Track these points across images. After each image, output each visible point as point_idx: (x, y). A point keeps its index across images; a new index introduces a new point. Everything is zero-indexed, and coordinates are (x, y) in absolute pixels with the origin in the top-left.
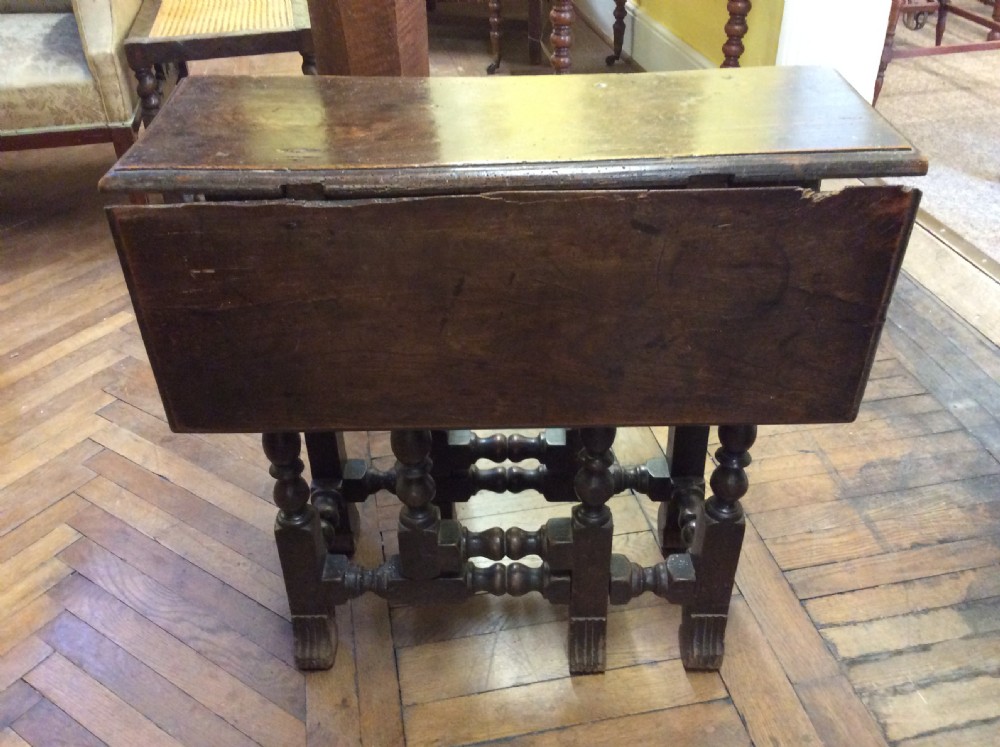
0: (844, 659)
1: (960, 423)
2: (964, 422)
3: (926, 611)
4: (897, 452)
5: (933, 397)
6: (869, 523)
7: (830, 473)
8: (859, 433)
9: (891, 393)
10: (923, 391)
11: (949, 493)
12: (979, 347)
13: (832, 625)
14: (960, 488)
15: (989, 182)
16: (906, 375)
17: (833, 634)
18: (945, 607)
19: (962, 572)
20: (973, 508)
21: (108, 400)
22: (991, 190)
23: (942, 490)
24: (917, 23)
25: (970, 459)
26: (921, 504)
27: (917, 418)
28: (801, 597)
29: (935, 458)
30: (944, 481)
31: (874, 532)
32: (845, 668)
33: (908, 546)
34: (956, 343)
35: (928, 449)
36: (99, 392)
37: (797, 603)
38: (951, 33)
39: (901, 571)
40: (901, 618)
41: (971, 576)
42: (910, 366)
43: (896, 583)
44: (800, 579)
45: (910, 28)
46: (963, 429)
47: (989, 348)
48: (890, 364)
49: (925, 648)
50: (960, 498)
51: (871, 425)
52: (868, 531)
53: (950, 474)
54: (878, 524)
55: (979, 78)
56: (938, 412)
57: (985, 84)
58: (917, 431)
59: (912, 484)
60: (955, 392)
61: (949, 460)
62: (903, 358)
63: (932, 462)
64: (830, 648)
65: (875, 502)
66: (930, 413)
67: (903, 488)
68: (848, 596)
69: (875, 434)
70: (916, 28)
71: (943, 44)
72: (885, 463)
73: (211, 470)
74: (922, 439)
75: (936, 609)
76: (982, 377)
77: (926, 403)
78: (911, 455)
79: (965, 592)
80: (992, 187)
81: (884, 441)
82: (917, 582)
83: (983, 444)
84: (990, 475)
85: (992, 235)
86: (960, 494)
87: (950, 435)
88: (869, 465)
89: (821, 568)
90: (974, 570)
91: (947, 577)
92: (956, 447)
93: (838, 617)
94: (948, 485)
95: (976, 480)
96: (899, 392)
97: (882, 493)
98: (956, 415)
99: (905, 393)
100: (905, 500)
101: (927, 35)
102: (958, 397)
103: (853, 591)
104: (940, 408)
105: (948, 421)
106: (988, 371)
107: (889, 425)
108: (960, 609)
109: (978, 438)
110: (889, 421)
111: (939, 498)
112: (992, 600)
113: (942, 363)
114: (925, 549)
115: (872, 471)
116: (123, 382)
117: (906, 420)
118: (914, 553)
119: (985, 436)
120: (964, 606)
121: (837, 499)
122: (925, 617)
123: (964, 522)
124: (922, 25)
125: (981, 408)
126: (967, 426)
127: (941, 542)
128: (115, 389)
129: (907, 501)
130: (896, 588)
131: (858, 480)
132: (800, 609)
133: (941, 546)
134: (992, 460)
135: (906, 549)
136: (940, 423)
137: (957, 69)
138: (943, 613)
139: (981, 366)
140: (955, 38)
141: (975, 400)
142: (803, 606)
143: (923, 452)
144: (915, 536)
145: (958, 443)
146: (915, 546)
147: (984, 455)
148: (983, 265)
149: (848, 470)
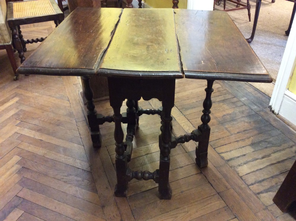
0: (226, 160)
1: (244, 103)
2: (245, 103)
3: (243, 147)
4: (230, 111)
5: (237, 98)
6: (226, 129)
7: (215, 118)
8: (221, 108)
9: (227, 98)
10: (234, 97)
11: (244, 120)
12: (246, 85)
13: (222, 153)
14: (246, 118)
16: (229, 93)
17: (223, 155)
18: (247, 146)
19: (250, 137)
20: (250, 122)
21: (18, 122)
23: (242, 119)
24: (219, 4)
25: (247, 111)
26: (238, 123)
27: (234, 103)
29: (239, 112)
30: (243, 117)
31: (228, 131)
32: (227, 162)
33: (236, 133)
34: (240, 84)
35: (237, 110)
36: (15, 120)
37: (213, 149)
38: (227, 6)
39: (236, 139)
40: (238, 149)
41: (252, 138)
42: (230, 91)
44: (213, 144)
45: (217, 5)
46: (245, 105)
47: (248, 85)
48: (225, 91)
49: (244, 155)
50: (247, 121)
51: (223, 106)
52: (226, 131)
53: (243, 115)
54: (228, 129)
55: (236, 17)
56: (238, 101)
57: (238, 19)
58: (234, 106)
59: (235, 119)
60: (242, 96)
61: (243, 112)
62: (228, 89)
63: (239, 113)
64: (223, 158)
65: (227, 124)
66: (237, 102)
67: (233, 120)
68: (225, 146)
69: (224, 108)
70: (219, 5)
71: (226, 9)
72: (228, 114)
74: (236, 108)
75: (246, 146)
76: (247, 92)
77: (235, 99)
78: (234, 112)
79: (251, 142)
81: (227, 109)
82: (240, 141)
83: (250, 107)
84: (253, 115)
86: (247, 120)
87: (242, 106)
88: (224, 115)
89: (217, 140)
90: (252, 136)
91: (247, 139)
92: (244, 109)
93: (223, 151)
94: (244, 118)
95: (249, 116)
96: (228, 98)
97: (228, 122)
98: (243, 101)
99: (230, 97)
100: (234, 123)
101: (221, 6)
102: (242, 97)
103: (226, 144)
104: (239, 100)
105: (241, 103)
106: (248, 90)
107: (227, 106)
108: (251, 146)
109: (249, 106)
110: (227, 105)
111: (242, 121)
112: (257, 143)
113: (237, 90)
114: (240, 133)
115: (225, 117)
116: (21, 116)
117: (231, 104)
118: (238, 134)
119: (250, 106)
120: (252, 145)
121: (219, 124)
122: (243, 148)
123: (249, 126)
124: (220, 4)
125: (248, 99)
126: (246, 104)
127: (244, 131)
128: (19, 118)
129: (235, 123)
130: (235, 143)
131: (222, 119)
132: (214, 150)
133: (244, 132)
134: (253, 111)
135: (236, 134)
136: (239, 104)
138: (247, 147)
139: (247, 89)
140: (228, 7)
141: (246, 97)
142: (214, 149)
143: (236, 111)
144: (238, 130)
145: (244, 108)
146: (238, 133)
147: (251, 110)
149: (220, 117)
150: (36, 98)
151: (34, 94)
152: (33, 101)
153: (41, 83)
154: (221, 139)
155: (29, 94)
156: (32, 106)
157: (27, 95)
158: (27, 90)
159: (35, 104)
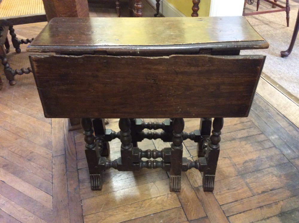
1: (273, 144)
2: (275, 143)
3: (268, 218)
4: (254, 156)
5: (265, 135)
6: (247, 184)
7: (233, 165)
8: (242, 150)
9: (251, 134)
10: (261, 133)
11: (272, 171)
12: (277, 115)
14: (275, 169)
15: (276, 57)
16: (255, 127)
18: (274, 216)
19: (279, 201)
20: (280, 176)
22: (278, 60)
23: (270, 170)
24: (251, 2)
25: (278, 157)
26: (264, 176)
27: (260, 143)
28: (227, 216)
29: (267, 158)
30: (271, 166)
31: (249, 188)
33: (261, 193)
34: (270, 114)
35: (264, 154)
37: (226, 218)
38: (261, 5)
39: (259, 202)
40: (260, 221)
41: (282, 203)
42: (256, 124)
43: (258, 208)
44: (226, 208)
45: (249, 4)
46: (275, 146)
47: (280, 116)
48: (249, 123)
50: (276, 173)
51: (245, 146)
52: (247, 188)
53: (272, 163)
54: (250, 184)
55: (271, 20)
56: (266, 140)
57: (272, 22)
58: (260, 148)
59: (260, 168)
60: (271, 132)
61: (271, 158)
62: (254, 121)
63: (266, 159)
65: (249, 176)
66: (264, 141)
67: (258, 170)
68: (242, 214)
69: (247, 150)
70: (251, 4)
71: (259, 10)
72: (251, 160)
73: (20, 178)
74: (262, 151)
75: (271, 217)
76: (279, 126)
77: (262, 137)
78: (259, 157)
79: (280, 210)
80: (278, 59)
81: (250, 152)
82: (264, 207)
83: (281, 151)
84: (285, 163)
85: (279, 76)
86: (276, 171)
87: (270, 149)
88: (246, 162)
89: (233, 203)
90: (282, 200)
91: (274, 204)
92: (273, 153)
94: (272, 168)
95: (280, 166)
96: (253, 133)
97: (251, 172)
98: (272, 141)
99: (255, 133)
100: (258, 175)
101: (254, 6)
102: (272, 135)
103: (244, 212)
104: (267, 139)
105: (270, 144)
106: (281, 124)
107: (251, 146)
108: (279, 216)
109: (280, 150)
110: (251, 144)
111: (269, 173)
112: (288, 212)
113: (266, 122)
114: (266, 194)
115: (247, 164)
117: (257, 144)
118: (262, 195)
119: (282, 148)
120: (280, 215)
121: (237, 176)
122: (268, 221)
123: (278, 182)
124: (252, 3)
125: (280, 138)
126: (276, 145)
127: (271, 190)
129: (259, 175)
130: (258, 209)
131: (243, 168)
133: (271, 192)
134: (285, 157)
135: (260, 194)
136: (267, 145)
137: (264, 17)
138: (274, 218)
139: (279, 122)
140: (262, 6)
141: (278, 135)
142: (228, 219)
143: (263, 156)
144: (262, 189)
145: (274, 152)
146: (263, 192)
147: (282, 156)
148: (277, 87)
149: (239, 164)
150: (14, 118)
151: (13, 111)
152: (9, 122)
153: (25, 96)
154: (239, 202)
155: (7, 112)
156: (6, 128)
157: (5, 112)
158: (7, 105)
159: (10, 127)
